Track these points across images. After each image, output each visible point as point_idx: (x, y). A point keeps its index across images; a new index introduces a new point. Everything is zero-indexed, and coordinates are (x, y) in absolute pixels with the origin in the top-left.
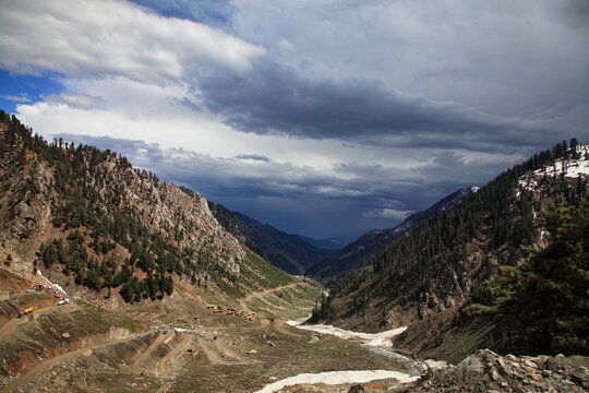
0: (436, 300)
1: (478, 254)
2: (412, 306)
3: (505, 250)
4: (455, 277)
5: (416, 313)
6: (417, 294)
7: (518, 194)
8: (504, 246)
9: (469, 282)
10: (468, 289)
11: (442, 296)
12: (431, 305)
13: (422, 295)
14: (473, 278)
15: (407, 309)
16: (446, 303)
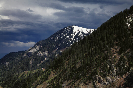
0: (102, 79)
1: (116, 55)
2: (90, 82)
3: (128, 52)
4: (108, 66)
5: (93, 86)
6: (91, 76)
7: (129, 25)
8: (128, 51)
9: (115, 69)
10: (115, 72)
11: (104, 76)
12: (100, 81)
13: (94, 77)
14: (116, 67)
15: (88, 84)
16: (106, 79)
